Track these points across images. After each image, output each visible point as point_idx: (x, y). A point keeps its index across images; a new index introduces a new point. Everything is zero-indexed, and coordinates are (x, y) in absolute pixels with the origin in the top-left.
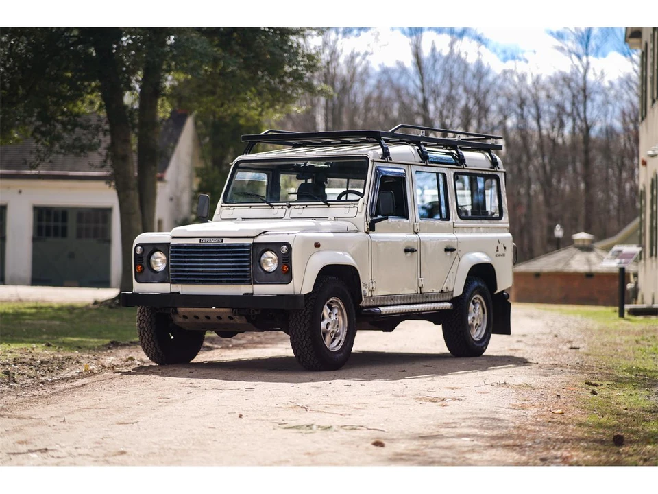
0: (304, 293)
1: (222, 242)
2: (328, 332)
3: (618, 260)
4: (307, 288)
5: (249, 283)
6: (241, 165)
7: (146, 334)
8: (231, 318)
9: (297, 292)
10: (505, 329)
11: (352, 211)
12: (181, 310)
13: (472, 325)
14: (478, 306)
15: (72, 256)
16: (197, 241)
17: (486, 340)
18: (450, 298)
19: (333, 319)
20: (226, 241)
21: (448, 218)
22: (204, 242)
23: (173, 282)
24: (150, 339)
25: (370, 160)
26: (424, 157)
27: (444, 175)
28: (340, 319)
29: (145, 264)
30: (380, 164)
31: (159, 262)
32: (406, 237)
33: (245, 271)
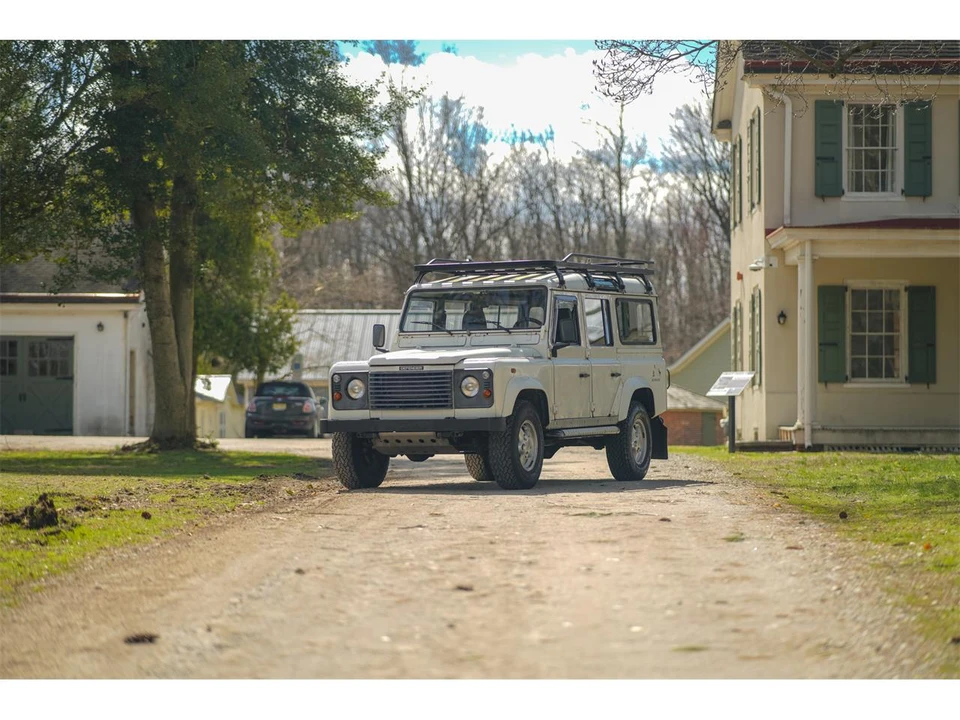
0: (505, 415)
1: (423, 369)
2: (522, 453)
3: (727, 389)
4: (508, 411)
5: (451, 407)
6: (414, 294)
8: (433, 441)
9: (499, 415)
10: (663, 455)
11: (534, 339)
12: (383, 435)
13: (634, 449)
14: (640, 431)
15: (23, 397)
16: (397, 369)
17: (645, 464)
18: (615, 422)
19: (527, 442)
20: (426, 369)
21: (612, 344)
22: (404, 370)
23: (373, 408)
25: (549, 288)
26: (591, 284)
27: (607, 301)
28: (531, 440)
29: (343, 392)
30: (559, 293)
31: (357, 390)
32: (580, 364)
33: (447, 396)
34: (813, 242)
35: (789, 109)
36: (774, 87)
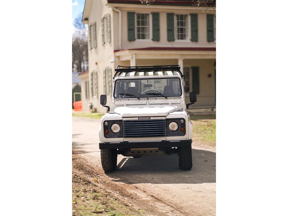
1: (150, 118)
4: (190, 137)
5: (164, 136)
7: (106, 160)
8: (157, 152)
9: (188, 139)
11: (178, 101)
12: (132, 149)
16: (137, 119)
20: (152, 118)
22: (141, 119)
23: (125, 137)
24: (109, 162)
29: (109, 130)
31: (116, 128)
33: (163, 131)
34: (136, 54)
35: (120, 14)
36: (116, 7)
